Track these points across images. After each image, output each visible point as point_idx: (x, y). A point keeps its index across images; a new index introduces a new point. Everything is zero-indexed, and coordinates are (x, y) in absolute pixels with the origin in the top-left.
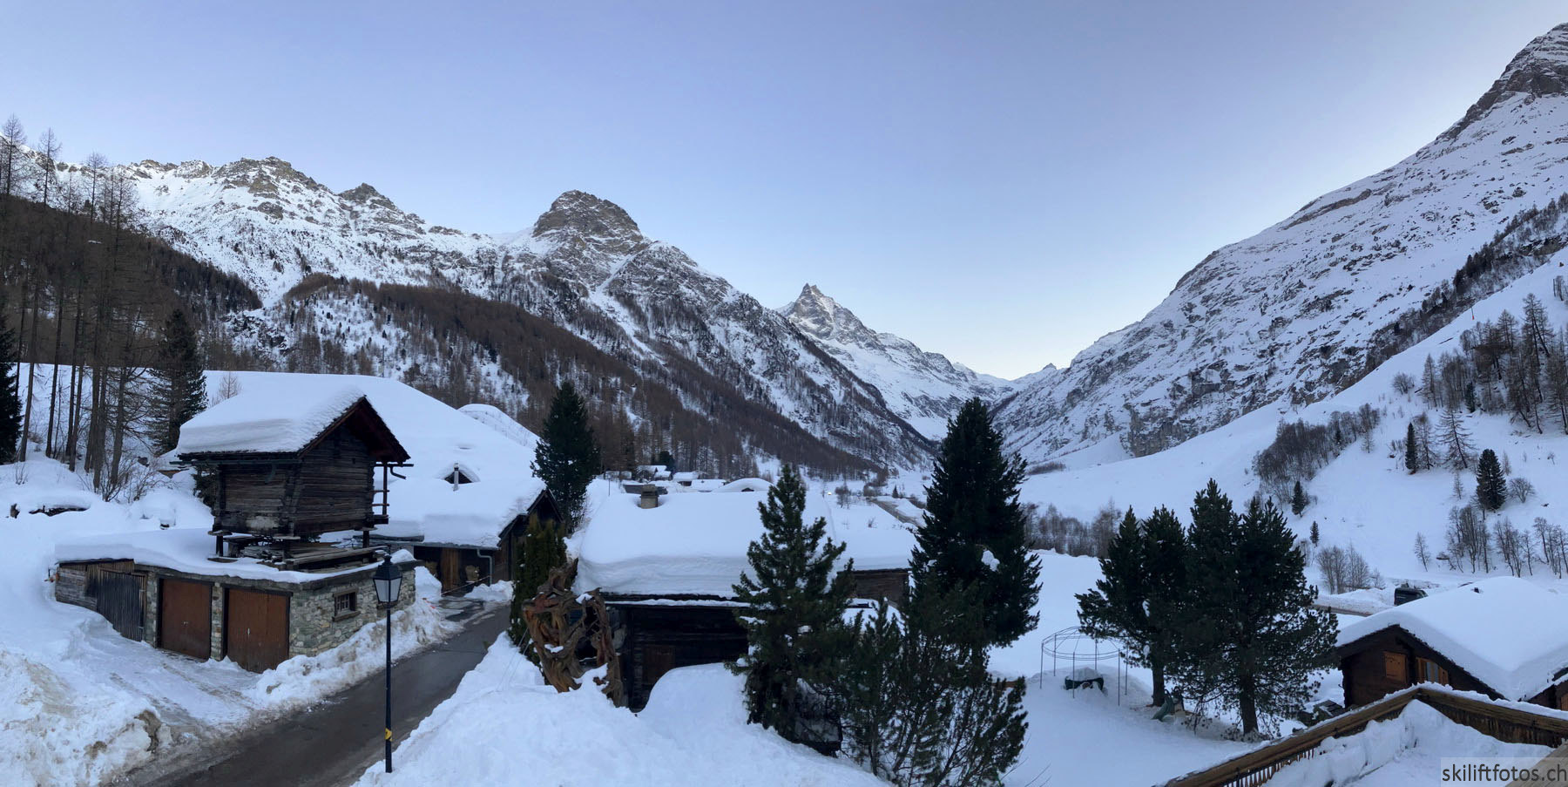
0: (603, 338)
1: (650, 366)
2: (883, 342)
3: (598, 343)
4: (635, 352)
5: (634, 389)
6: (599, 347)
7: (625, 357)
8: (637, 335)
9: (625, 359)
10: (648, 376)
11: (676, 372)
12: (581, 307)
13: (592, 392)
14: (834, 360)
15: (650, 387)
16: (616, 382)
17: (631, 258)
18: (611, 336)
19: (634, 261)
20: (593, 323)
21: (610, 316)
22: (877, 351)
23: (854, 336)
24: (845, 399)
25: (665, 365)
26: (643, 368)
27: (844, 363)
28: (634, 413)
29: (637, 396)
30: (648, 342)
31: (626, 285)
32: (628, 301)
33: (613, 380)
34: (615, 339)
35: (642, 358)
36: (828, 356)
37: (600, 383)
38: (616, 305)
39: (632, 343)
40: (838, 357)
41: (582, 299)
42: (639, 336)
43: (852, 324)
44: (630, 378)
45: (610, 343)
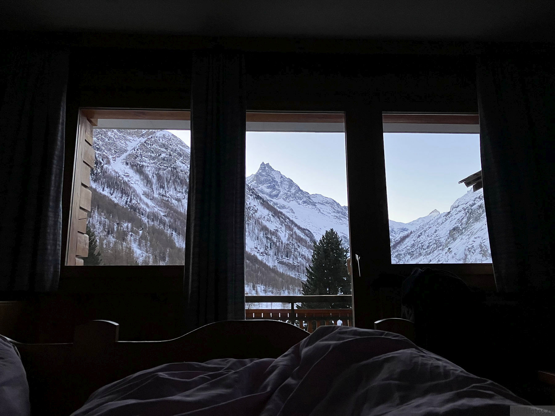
0: (120, 195)
1: (154, 217)
2: (314, 200)
3: (116, 198)
4: (143, 206)
5: (141, 232)
6: (116, 201)
7: (134, 209)
8: (145, 194)
9: (135, 210)
10: (151, 223)
11: (172, 220)
12: (104, 172)
13: (108, 233)
14: (281, 213)
15: (153, 231)
16: (127, 227)
17: (143, 140)
18: (126, 194)
19: (145, 142)
20: (112, 183)
21: (126, 179)
22: (311, 206)
23: (295, 196)
24: (288, 239)
25: (164, 216)
26: (148, 217)
27: (288, 215)
28: (140, 249)
29: (143, 237)
30: (153, 199)
31: (138, 159)
32: (140, 170)
33: (126, 225)
34: (128, 196)
35: (148, 210)
36: (277, 210)
37: (115, 227)
38: (131, 172)
39: (141, 199)
40: (284, 211)
41: (105, 166)
42: (146, 195)
43: (293, 188)
44: (139, 224)
45: (125, 198)
